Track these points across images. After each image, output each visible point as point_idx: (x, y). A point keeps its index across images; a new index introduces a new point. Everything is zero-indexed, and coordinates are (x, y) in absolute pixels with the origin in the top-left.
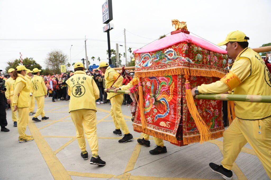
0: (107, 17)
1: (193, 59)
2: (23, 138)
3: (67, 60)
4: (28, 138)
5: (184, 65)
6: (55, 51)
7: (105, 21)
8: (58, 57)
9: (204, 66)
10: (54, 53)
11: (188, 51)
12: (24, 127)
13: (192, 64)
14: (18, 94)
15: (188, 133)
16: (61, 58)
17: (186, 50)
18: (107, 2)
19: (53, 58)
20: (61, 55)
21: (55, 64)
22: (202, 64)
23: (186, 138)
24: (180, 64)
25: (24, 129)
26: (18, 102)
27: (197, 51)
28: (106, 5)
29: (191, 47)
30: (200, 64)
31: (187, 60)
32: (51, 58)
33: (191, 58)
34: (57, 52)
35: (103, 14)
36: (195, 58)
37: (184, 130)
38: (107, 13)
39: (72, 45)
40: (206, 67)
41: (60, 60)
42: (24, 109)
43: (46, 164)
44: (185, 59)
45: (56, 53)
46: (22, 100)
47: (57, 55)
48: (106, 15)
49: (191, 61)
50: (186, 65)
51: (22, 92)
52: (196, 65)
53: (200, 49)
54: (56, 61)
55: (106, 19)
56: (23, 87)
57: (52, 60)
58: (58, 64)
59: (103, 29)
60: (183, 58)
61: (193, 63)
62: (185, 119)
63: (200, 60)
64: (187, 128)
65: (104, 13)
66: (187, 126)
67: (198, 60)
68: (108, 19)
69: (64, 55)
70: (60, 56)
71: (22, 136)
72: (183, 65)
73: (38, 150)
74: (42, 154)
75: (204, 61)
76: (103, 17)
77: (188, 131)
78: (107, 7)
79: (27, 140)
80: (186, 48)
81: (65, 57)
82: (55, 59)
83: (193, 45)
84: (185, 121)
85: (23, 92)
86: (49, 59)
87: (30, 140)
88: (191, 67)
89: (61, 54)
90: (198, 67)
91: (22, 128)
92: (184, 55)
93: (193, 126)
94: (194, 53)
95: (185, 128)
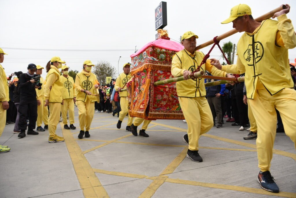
0: (161, 22)
1: (157, 57)
2: (53, 138)
3: (114, 73)
4: (58, 138)
5: (150, 62)
6: (102, 63)
7: (158, 27)
8: (104, 70)
9: (167, 63)
10: (101, 65)
11: (153, 52)
12: (55, 125)
13: (156, 62)
14: (50, 87)
15: (154, 110)
16: (108, 71)
17: (151, 52)
18: (160, 5)
19: (100, 70)
20: (109, 68)
21: (101, 78)
22: (165, 61)
23: (151, 114)
24: (147, 61)
25: (54, 127)
26: (49, 96)
27: (160, 52)
28: (159, 9)
29: (155, 49)
30: (163, 61)
31: (151, 59)
32: (97, 71)
33: (155, 57)
34: (104, 64)
35: (156, 19)
36: (159, 57)
37: (151, 108)
38: (161, 18)
39: (120, 57)
40: (169, 64)
41: (107, 73)
42: (56, 104)
43: (71, 161)
44: (150, 58)
45: (102, 65)
46: (54, 93)
47: (104, 68)
48: (159, 21)
49: (155, 59)
50: (151, 62)
51: (54, 85)
52: (159, 62)
53: (164, 50)
54: (102, 74)
55: (159, 25)
56: (56, 80)
57: (98, 73)
58: (104, 78)
59: (156, 37)
60: (149, 57)
61: (157, 60)
62: (152, 100)
63: (163, 59)
64: (153, 107)
65: (158, 18)
66: (153, 106)
67: (161, 59)
68: (162, 25)
69: (112, 68)
70: (107, 69)
71: (52, 135)
72: (148, 62)
73: (67, 149)
74: (70, 152)
75: (167, 59)
76: (156, 23)
77: (153, 110)
78: (160, 12)
79: (57, 140)
80: (150, 50)
81: (112, 70)
82: (101, 72)
83: (156, 48)
84: (152, 102)
85: (56, 86)
86: (95, 72)
87: (60, 141)
88: (155, 63)
89: (108, 66)
90: (161, 64)
91: (52, 125)
92: (150, 55)
93: (159, 106)
94: (157, 54)
95: (152, 107)
